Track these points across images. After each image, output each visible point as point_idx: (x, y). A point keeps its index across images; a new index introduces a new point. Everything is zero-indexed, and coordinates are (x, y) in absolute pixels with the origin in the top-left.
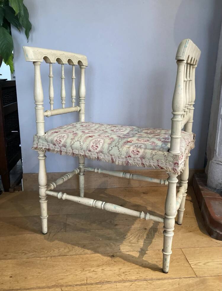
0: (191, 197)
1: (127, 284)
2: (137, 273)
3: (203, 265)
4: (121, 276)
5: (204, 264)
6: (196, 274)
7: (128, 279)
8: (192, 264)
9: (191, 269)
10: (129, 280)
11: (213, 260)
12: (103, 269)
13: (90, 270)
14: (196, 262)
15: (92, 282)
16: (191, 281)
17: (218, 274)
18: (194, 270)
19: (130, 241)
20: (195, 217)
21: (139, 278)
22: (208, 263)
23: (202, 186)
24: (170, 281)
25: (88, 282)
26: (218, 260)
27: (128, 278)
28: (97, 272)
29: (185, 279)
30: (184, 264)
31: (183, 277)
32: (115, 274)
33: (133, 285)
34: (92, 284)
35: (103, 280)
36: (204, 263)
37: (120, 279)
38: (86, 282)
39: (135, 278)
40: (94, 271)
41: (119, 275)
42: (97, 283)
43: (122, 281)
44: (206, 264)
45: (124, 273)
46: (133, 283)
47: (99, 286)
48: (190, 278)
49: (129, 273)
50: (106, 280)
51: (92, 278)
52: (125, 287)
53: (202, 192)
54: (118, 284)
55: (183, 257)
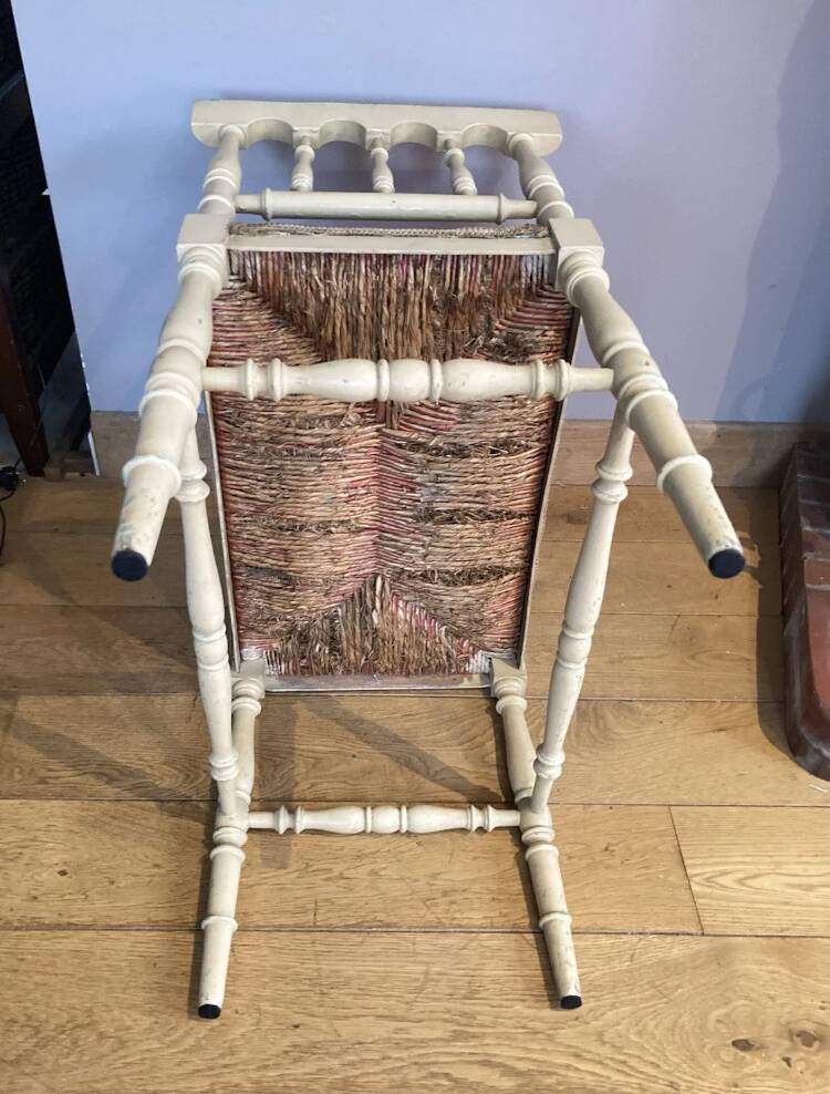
0: (761, 554)
1: (453, 940)
2: (494, 899)
3: (736, 886)
4: (436, 905)
5: (741, 882)
6: (703, 923)
7: (455, 922)
8: (696, 879)
9: (688, 897)
10: (460, 926)
11: (778, 864)
12: (374, 873)
13: (330, 870)
14: (710, 869)
15: (335, 921)
16: (677, 950)
17: (782, 930)
18: (699, 901)
19: (483, 757)
20: (754, 657)
21: (495, 920)
22: (755, 876)
23: (813, 525)
24: (604, 941)
25: (319, 918)
26: (798, 869)
27: (458, 915)
28: (353, 882)
29: (655, 939)
30: (668, 873)
31: (653, 930)
32: (415, 896)
33: (474, 944)
34: (331, 930)
35: (372, 916)
36: (741, 875)
37: (430, 917)
38: (312, 917)
39: (485, 917)
40: (341, 877)
41: (428, 902)
42: (349, 929)
43: (436, 927)
44: (750, 882)
45: (445, 894)
46: (471, 941)
47: (356, 938)
48: (677, 934)
49: (465, 895)
50: (381, 916)
51: (333, 903)
52: (445, 950)
53: (808, 556)
54: (420, 938)
55: (669, 846)
